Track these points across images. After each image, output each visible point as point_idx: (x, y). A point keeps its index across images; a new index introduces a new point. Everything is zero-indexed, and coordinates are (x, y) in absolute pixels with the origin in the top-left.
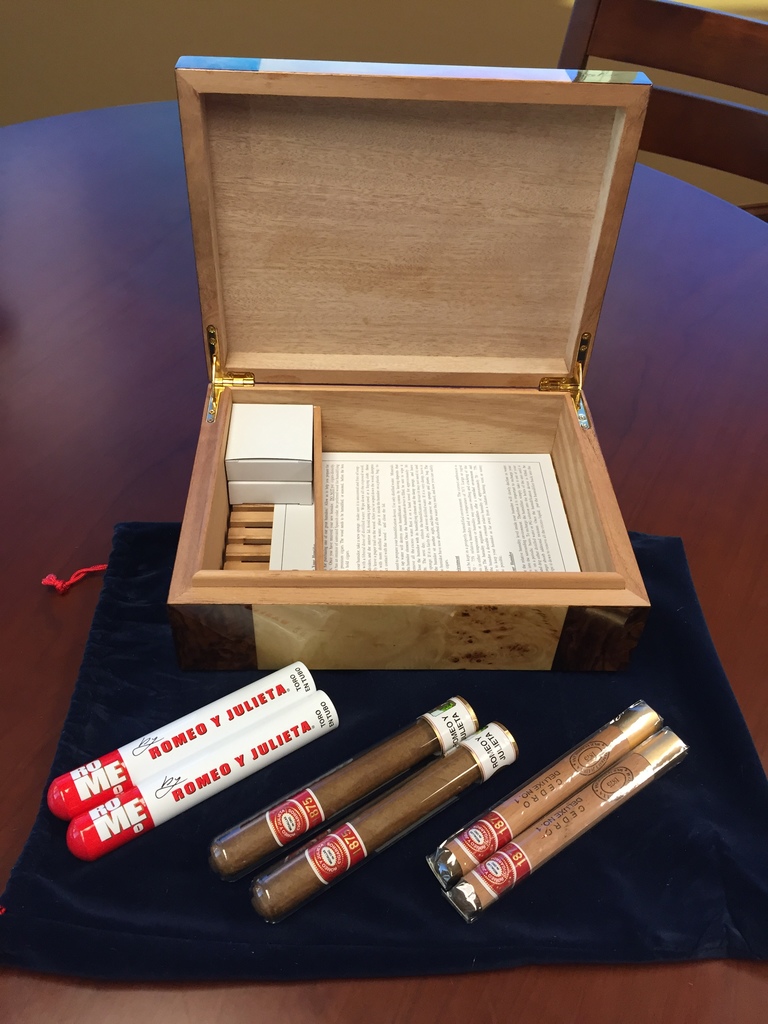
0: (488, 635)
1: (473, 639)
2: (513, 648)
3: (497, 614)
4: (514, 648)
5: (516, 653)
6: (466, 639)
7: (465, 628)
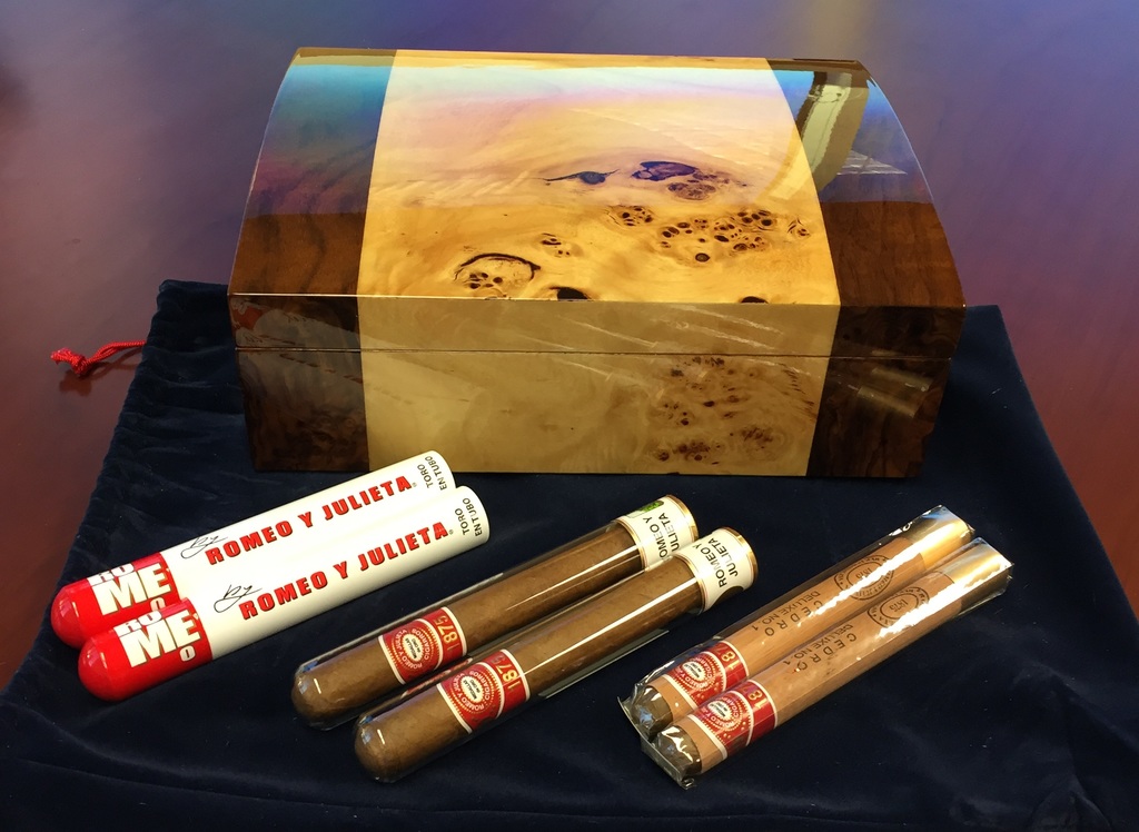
0: (710, 410)
1: (690, 419)
3: (724, 373)
4: (750, 435)
5: (754, 443)
6: (678, 417)
7: (677, 398)
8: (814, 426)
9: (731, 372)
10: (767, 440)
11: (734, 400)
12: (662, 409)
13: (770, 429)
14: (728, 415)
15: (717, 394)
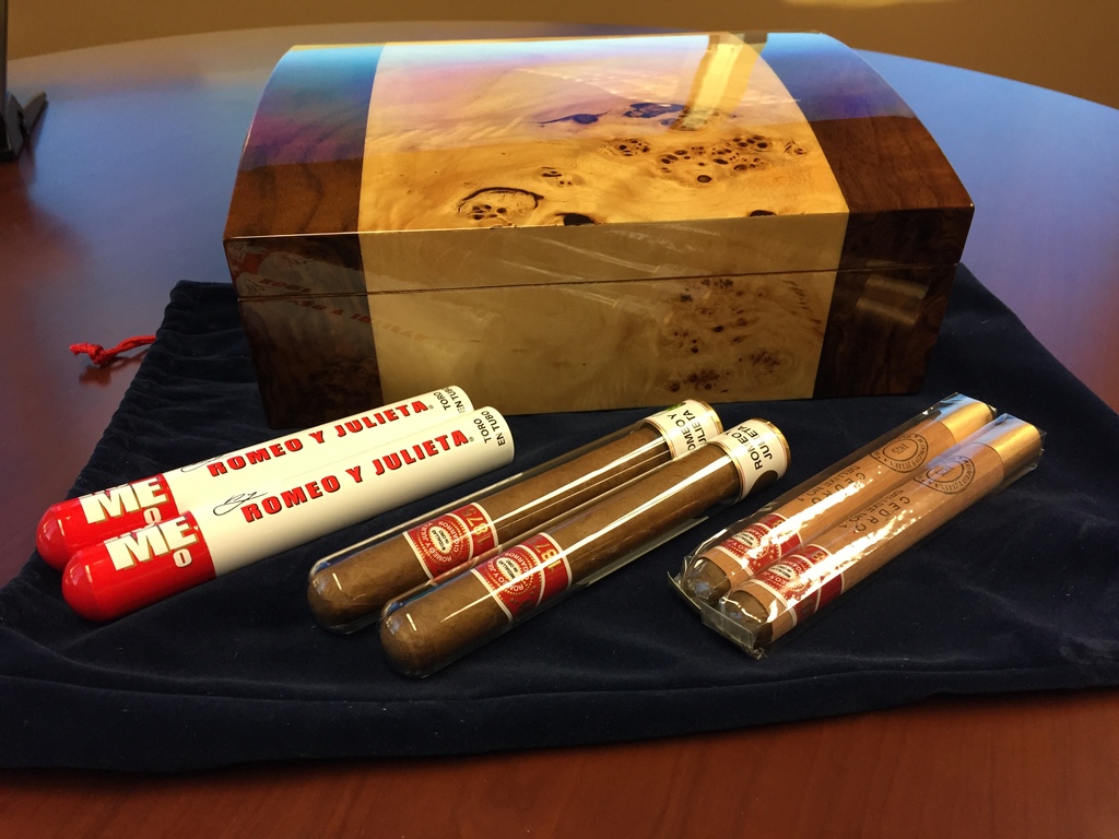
0: (720, 336)
1: (699, 347)
2: (757, 358)
3: (733, 295)
4: (758, 360)
5: (762, 368)
6: (688, 345)
7: (687, 325)
8: (820, 345)
9: (740, 294)
10: (776, 363)
11: (743, 323)
12: (672, 338)
13: (778, 352)
14: (737, 340)
15: (726, 318)
